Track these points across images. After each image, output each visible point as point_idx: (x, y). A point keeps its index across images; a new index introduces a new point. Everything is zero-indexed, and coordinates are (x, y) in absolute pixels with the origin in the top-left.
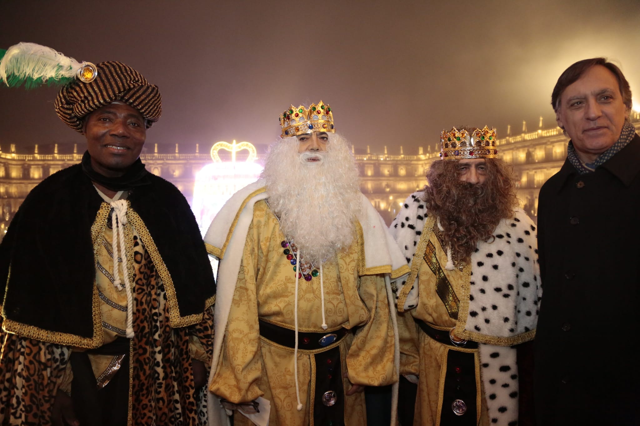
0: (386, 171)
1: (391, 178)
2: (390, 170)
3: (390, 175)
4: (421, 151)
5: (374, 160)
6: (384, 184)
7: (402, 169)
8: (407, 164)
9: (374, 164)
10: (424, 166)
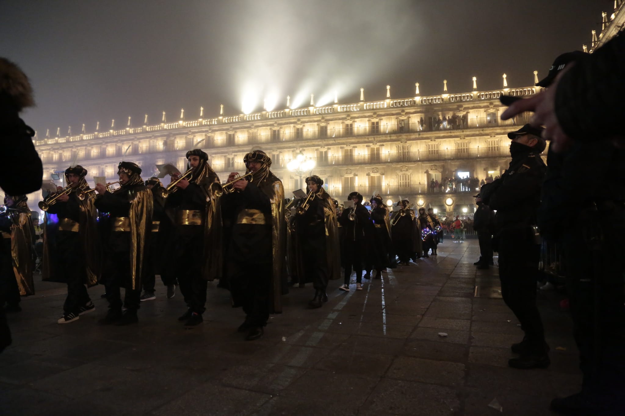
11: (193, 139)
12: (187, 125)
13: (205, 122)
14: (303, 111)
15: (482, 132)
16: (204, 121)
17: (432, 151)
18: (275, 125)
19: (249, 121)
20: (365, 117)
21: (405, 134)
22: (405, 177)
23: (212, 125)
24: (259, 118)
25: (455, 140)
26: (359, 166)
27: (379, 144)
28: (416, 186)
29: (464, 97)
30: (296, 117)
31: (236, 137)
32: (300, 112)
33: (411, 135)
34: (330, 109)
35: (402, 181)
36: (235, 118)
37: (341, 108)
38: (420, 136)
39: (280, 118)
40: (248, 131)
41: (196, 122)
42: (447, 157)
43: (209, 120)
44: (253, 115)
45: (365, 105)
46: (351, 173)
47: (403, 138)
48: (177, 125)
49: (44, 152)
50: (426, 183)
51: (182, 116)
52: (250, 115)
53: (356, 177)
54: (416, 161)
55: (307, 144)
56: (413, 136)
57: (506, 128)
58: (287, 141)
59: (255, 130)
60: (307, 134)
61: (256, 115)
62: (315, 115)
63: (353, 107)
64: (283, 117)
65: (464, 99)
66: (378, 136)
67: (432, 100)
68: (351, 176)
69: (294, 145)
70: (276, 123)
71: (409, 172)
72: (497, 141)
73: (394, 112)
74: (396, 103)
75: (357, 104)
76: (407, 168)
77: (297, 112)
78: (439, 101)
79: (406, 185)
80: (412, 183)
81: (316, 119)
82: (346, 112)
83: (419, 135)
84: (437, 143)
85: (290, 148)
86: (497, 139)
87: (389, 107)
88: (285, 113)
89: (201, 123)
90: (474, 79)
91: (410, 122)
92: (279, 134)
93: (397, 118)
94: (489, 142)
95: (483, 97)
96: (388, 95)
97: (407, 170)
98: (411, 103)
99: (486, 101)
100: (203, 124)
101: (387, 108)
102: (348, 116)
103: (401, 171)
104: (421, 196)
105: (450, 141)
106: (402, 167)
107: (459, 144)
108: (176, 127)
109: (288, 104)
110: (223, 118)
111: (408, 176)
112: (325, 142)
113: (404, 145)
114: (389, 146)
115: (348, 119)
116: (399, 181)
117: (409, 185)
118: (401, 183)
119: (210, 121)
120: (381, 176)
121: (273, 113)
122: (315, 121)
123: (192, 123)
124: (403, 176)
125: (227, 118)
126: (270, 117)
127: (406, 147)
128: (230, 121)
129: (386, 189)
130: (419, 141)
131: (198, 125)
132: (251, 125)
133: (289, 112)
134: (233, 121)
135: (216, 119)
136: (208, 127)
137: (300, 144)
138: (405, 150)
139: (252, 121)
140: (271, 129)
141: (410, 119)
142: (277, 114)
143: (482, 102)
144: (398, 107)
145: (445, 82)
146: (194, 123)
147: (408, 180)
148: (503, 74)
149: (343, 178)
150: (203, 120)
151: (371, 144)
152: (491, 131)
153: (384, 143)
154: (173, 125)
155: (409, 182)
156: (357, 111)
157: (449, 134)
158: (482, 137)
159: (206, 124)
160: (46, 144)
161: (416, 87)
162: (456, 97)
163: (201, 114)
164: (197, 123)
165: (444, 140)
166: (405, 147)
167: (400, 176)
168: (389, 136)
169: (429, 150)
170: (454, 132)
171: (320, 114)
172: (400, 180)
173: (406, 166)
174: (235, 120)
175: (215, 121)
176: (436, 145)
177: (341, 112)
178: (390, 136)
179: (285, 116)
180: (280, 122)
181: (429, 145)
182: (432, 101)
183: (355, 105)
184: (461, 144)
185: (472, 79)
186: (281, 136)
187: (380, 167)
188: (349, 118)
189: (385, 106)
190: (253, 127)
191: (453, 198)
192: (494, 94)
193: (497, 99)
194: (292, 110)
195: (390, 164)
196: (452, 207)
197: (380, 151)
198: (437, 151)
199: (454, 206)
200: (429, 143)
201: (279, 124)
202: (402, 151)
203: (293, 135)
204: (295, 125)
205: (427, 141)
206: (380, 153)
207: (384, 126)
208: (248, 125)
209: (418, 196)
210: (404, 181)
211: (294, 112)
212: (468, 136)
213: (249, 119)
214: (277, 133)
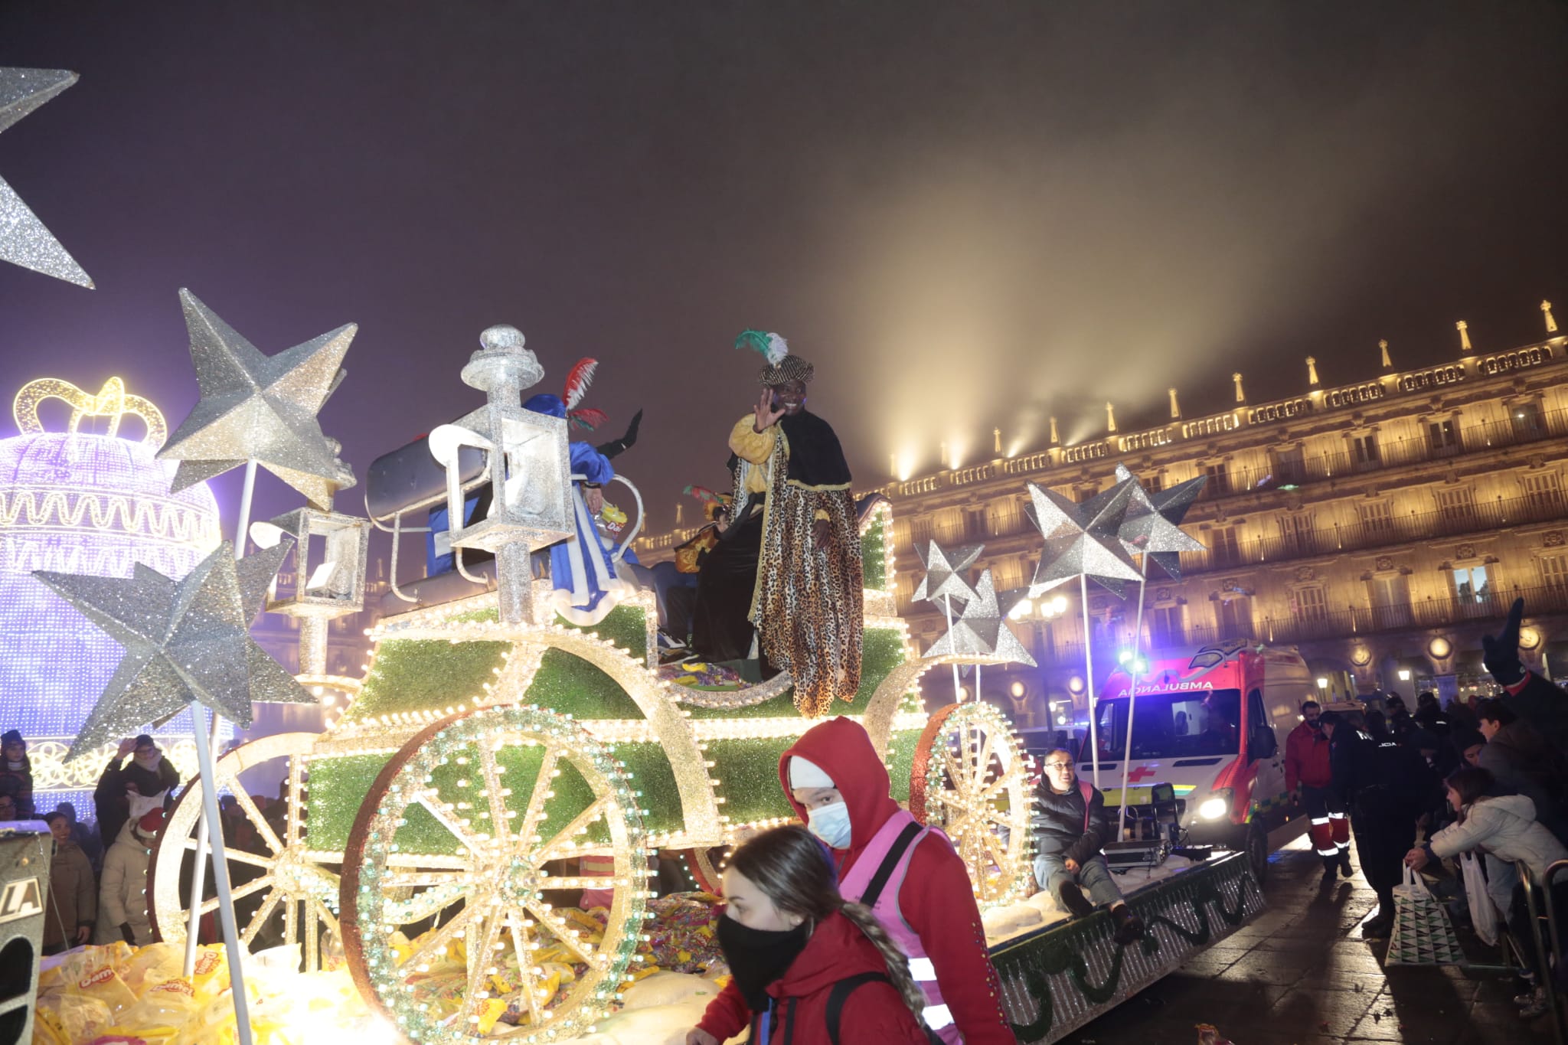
14: (1036, 461)
15: (1503, 458)
17: (1373, 521)
18: (973, 499)
19: (911, 497)
20: (1189, 457)
22: (1310, 595)
24: (932, 488)
25: (1431, 488)
26: (1189, 578)
27: (1230, 519)
28: (1341, 616)
29: (1440, 374)
30: (1020, 475)
32: (1029, 462)
33: (1312, 488)
34: (1100, 447)
35: (1303, 607)
37: (1126, 442)
38: (1336, 488)
39: (984, 482)
40: (910, 521)
42: (1415, 533)
44: (919, 481)
45: (1185, 427)
46: (1169, 598)
47: (1293, 498)
50: (1368, 605)
52: (913, 482)
53: (1185, 608)
54: (1331, 552)
56: (1318, 491)
58: (1003, 536)
59: (928, 518)
61: (925, 480)
62: (1064, 465)
63: (1156, 435)
64: (989, 480)
65: (1441, 380)
66: (1228, 501)
67: (1355, 393)
68: (1172, 604)
69: (1023, 542)
70: (973, 495)
71: (1319, 582)
72: (1552, 477)
73: (1260, 437)
74: (1261, 413)
75: (1164, 429)
76: (1311, 571)
77: (1022, 463)
78: (1374, 395)
79: (1315, 616)
80: (1331, 608)
81: (1068, 476)
82: (1140, 450)
83: (1333, 485)
84: (1384, 500)
85: (1013, 550)
86: (1553, 471)
87: (1245, 426)
88: (993, 468)
90: (1462, 326)
91: (1305, 456)
92: (983, 520)
93: (1269, 451)
94: (1529, 480)
95: (1493, 369)
96: (1240, 396)
97: (1313, 578)
98: (1300, 408)
99: (1502, 379)
101: (1240, 429)
102: (1147, 459)
103: (1298, 580)
104: (1358, 640)
105: (1417, 491)
106: (1298, 570)
107: (1444, 495)
109: (998, 448)
111: (1319, 591)
113: (1299, 515)
114: (1259, 521)
115: (1148, 468)
116: (1297, 607)
117: (1322, 614)
118: (1300, 610)
120: (1246, 597)
121: (964, 471)
122: (1066, 481)
124: (1304, 593)
126: (957, 482)
127: (1303, 519)
129: (1263, 629)
130: (1334, 502)
132: (915, 505)
133: (1003, 465)
138: (1301, 526)
139: (917, 495)
140: (963, 510)
141: (1304, 448)
142: (974, 473)
143: (1492, 381)
144: (1267, 424)
145: (1383, 345)
147: (1320, 601)
148: (1542, 302)
149: (1151, 612)
151: (1212, 522)
152: (1530, 453)
153: (1245, 516)
155: (1321, 607)
156: (1167, 445)
157: (1415, 474)
158: (1506, 470)
161: (1307, 367)
162: (1419, 379)
165: (1402, 492)
166: (1301, 518)
167: (1298, 594)
168: (1253, 496)
169: (1365, 519)
170: (1426, 469)
171: (1076, 463)
172: (1299, 604)
173: (1309, 568)
176: (1381, 507)
177: (1128, 453)
178: (1258, 498)
179: (994, 476)
180: (985, 491)
181: (1363, 509)
182: (1354, 397)
183: (1161, 431)
184: (1451, 494)
185: (1455, 327)
186: (990, 523)
187: (1240, 575)
188: (1149, 464)
189: (1237, 424)
190: (921, 509)
191: (1449, 637)
192: (1524, 356)
193: (1532, 367)
194: (1008, 460)
195: (1266, 567)
196: (1448, 660)
197: (1237, 537)
198: (1387, 519)
199: (1453, 659)
200: (1363, 504)
201: (983, 498)
202: (1292, 530)
203: (1017, 519)
204: (1020, 495)
205: (1356, 497)
206: (1238, 542)
207: (1239, 473)
208: (909, 507)
209: (1352, 640)
210: (1310, 605)
211: (1015, 465)
212: (1467, 472)
213: (909, 491)
214: (978, 518)
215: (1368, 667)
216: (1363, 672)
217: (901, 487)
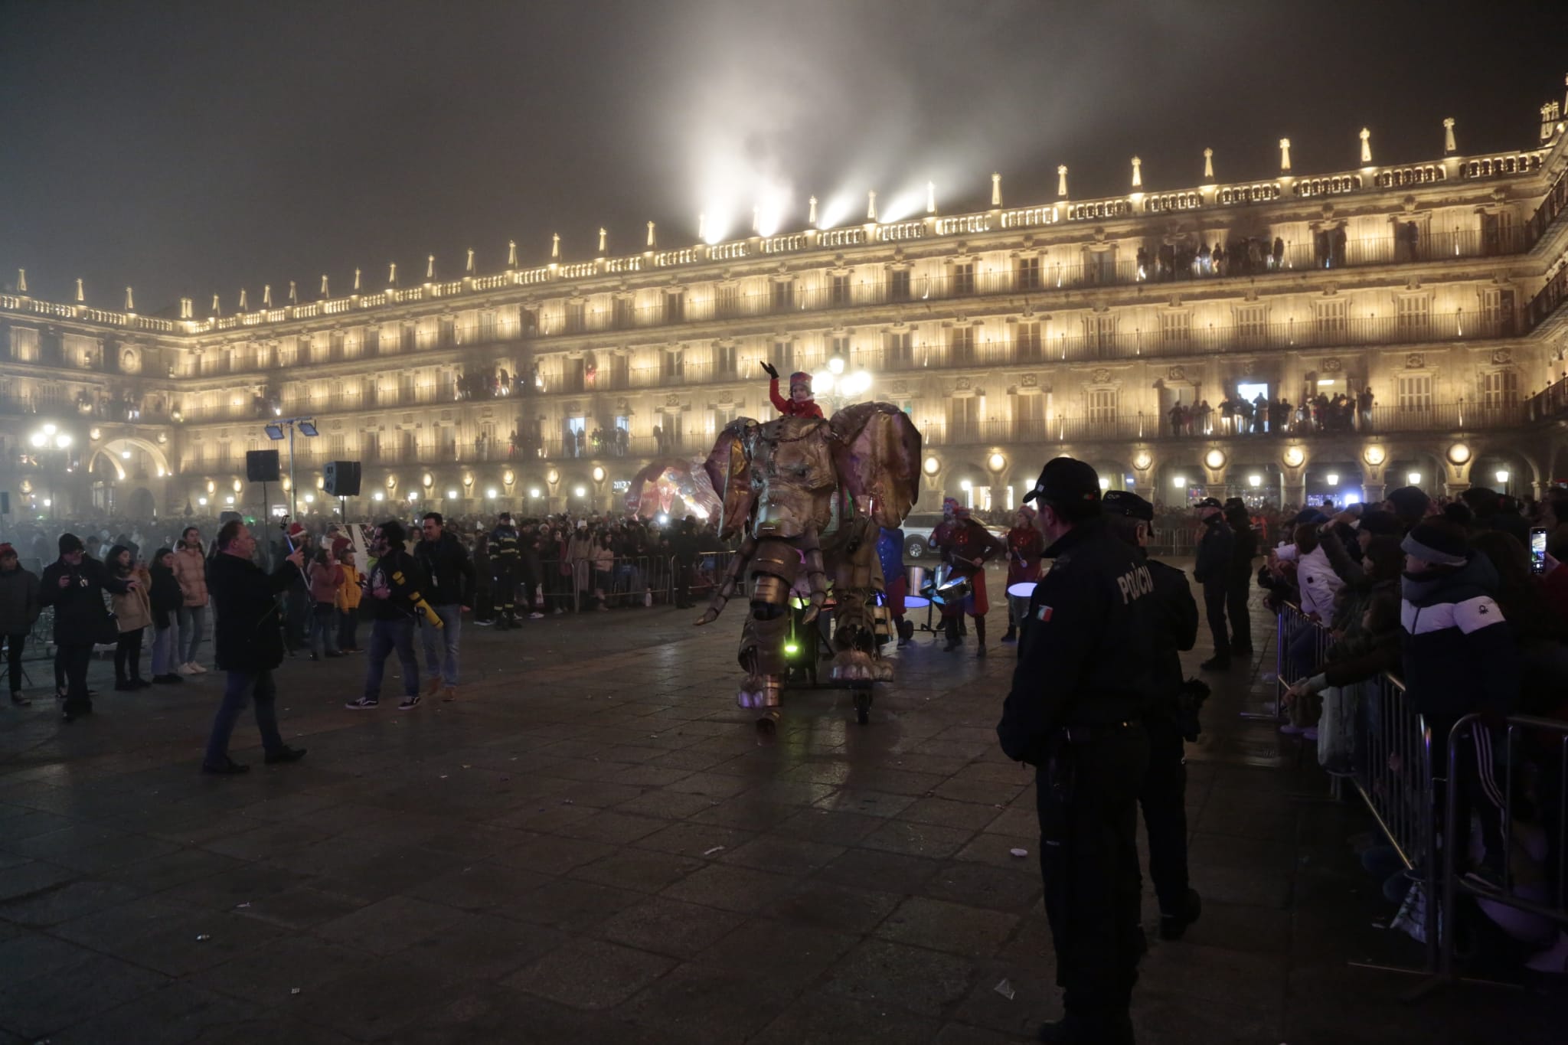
0: (81, 353)
1: (95, 377)
2: (95, 352)
3: (94, 367)
4: (187, 309)
5: (39, 314)
6: (74, 390)
7: (129, 352)
8: (146, 340)
9: (42, 327)
10: (198, 352)
11: (583, 308)
12: (569, 273)
13: (611, 266)
14: (850, 235)
15: (1301, 281)
16: (608, 263)
17: (1173, 331)
18: (782, 270)
19: (717, 262)
20: (1004, 247)
21: (1102, 290)
22: (1103, 396)
23: (629, 272)
24: (741, 254)
25: (1231, 304)
26: (990, 370)
27: (1037, 315)
28: (1130, 421)
29: (1257, 191)
30: (832, 249)
31: (686, 301)
32: (843, 236)
33: (1118, 292)
34: (917, 228)
35: (1096, 408)
36: (684, 255)
37: (943, 225)
38: (1143, 294)
39: (794, 252)
40: (715, 287)
41: (590, 265)
42: (1209, 346)
43: (620, 260)
44: (727, 246)
45: (1004, 216)
46: (968, 388)
47: (1098, 300)
48: (545, 273)
49: (236, 344)
50: (1157, 412)
51: (555, 252)
52: (721, 247)
53: (983, 399)
54: (1131, 358)
55: (860, 316)
56: (1125, 295)
57: (1366, 270)
58: (810, 311)
59: (733, 285)
60: (860, 293)
61: (734, 245)
62: (879, 243)
63: (974, 221)
64: (801, 251)
65: (1257, 197)
66: (1037, 296)
67: (1174, 200)
68: (970, 394)
69: (829, 318)
70: (783, 265)
71: (1114, 385)
72: (1341, 305)
73: (1077, 234)
74: (1081, 210)
75: (984, 215)
76: (1108, 373)
77: (835, 236)
78: (1191, 204)
79: (1106, 418)
80: (1122, 412)
81: (881, 254)
82: (957, 234)
83: (1140, 290)
84: (1186, 311)
85: (818, 326)
86: (1342, 300)
87: (1064, 222)
88: (806, 239)
89: (601, 268)
90: (1285, 144)
91: (1118, 259)
92: (790, 293)
93: (1084, 249)
94: (1320, 306)
95: (1306, 192)
96: (1063, 189)
97: (1109, 380)
98: (1119, 209)
99: (1314, 202)
100: (608, 269)
101: (1059, 224)
102: (962, 244)
103: (1095, 382)
104: (1143, 445)
105: (1218, 305)
106: (1096, 371)
107: (1241, 312)
108: (543, 279)
109: (812, 218)
110: (655, 255)
111: (1112, 395)
112: (904, 312)
113: (1102, 317)
114: (1065, 319)
115: (962, 254)
116: (1090, 408)
117: (1113, 417)
118: (1092, 411)
119: (622, 264)
120: (1044, 394)
121: (776, 240)
122: (879, 260)
123: (580, 269)
124: (1098, 395)
125: (663, 255)
126: (768, 251)
127: (1107, 322)
128: (672, 261)
129: (1055, 427)
130: (1139, 307)
131: (595, 272)
132: (722, 271)
133: (816, 237)
134: (678, 261)
135: (638, 258)
136: (619, 278)
137: (843, 318)
138: (1104, 329)
139: (725, 261)
140: (770, 280)
141: (1117, 250)
142: (785, 242)
143: (1304, 203)
144: (1086, 221)
145: (1208, 154)
146: (585, 269)
147: (1113, 404)
148: (1361, 130)
149: (950, 400)
150: (607, 260)
151: (1019, 316)
152: (1325, 280)
153: (1052, 313)
154: (534, 275)
155: (1113, 411)
156: (985, 232)
157: (1218, 288)
158: (1301, 294)
159: (613, 270)
160: (240, 327)
161: (1132, 167)
162: (1236, 193)
163: (602, 246)
164: (592, 267)
165: (1203, 304)
166: (1104, 321)
167: (1092, 396)
168: (1063, 293)
169: (1165, 328)
170: (1229, 284)
171: (891, 242)
172: (1092, 405)
173: (1107, 371)
174: (684, 260)
175: (634, 262)
176: (1182, 317)
177: (945, 236)
178: (1067, 296)
179: (805, 247)
180: (795, 262)
181: (1165, 317)
182: (1173, 204)
183: (980, 217)
184: (1248, 312)
185: (1278, 144)
186: (797, 296)
187: (1041, 371)
188: (964, 250)
189: (1055, 219)
190: (727, 276)
191: (1225, 450)
192: (1336, 182)
193: (1342, 195)
194: (822, 232)
195: (1067, 366)
196: (1221, 471)
197: (1042, 333)
198: (1186, 330)
199: (1226, 471)
200: (1166, 313)
201: (792, 269)
202: (1096, 332)
203: (825, 294)
204: (830, 269)
205: (1159, 305)
206: (1042, 338)
207: (1052, 268)
208: (715, 272)
209: (1137, 445)
210: (1102, 407)
211: (828, 238)
212: (1266, 292)
213: (717, 255)
214: (785, 289)
215: (1148, 472)
216: (1143, 477)
217: (708, 250)
